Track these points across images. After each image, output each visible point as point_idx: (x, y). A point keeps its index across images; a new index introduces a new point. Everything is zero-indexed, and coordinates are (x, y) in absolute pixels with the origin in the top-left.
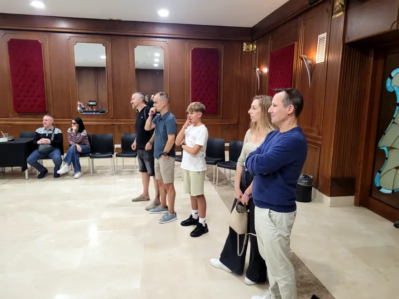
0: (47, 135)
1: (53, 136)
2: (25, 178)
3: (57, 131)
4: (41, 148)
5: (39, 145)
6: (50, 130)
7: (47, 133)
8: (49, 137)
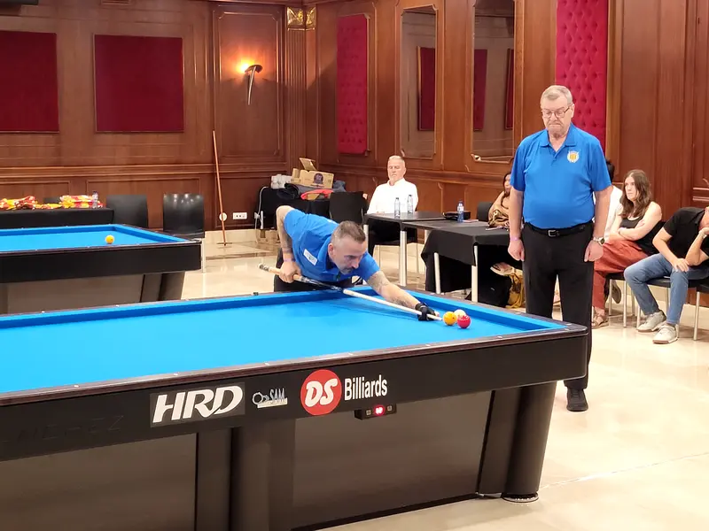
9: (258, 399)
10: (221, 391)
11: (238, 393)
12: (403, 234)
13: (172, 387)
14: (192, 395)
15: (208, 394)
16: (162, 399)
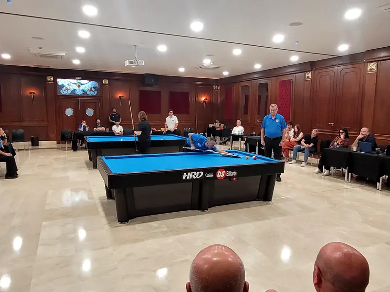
9: (207, 175)
10: (198, 173)
11: (202, 173)
12: (240, 139)
13: (187, 171)
14: (192, 173)
15: (195, 173)
16: (185, 174)
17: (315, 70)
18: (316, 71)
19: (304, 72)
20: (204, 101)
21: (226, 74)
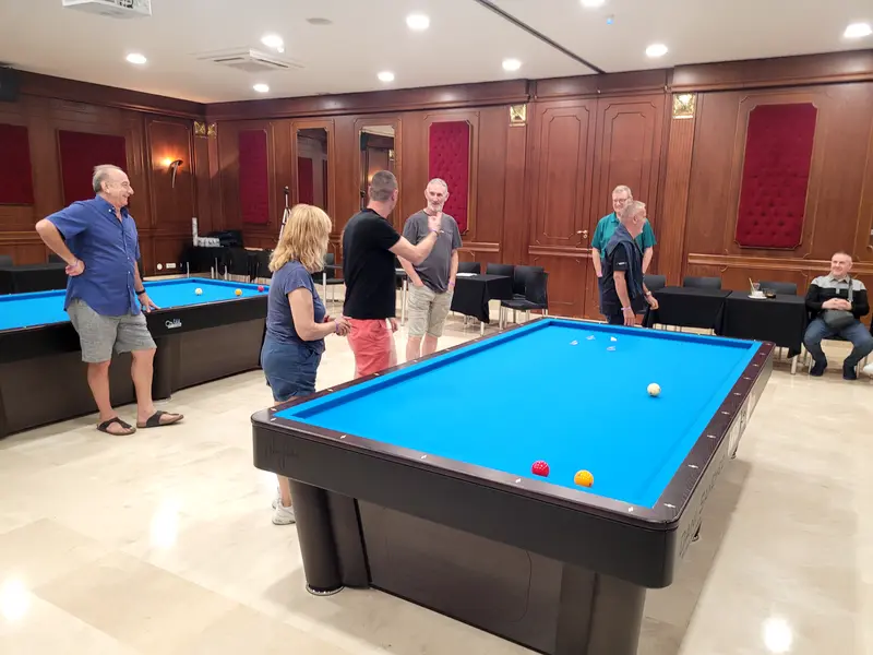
0: (838, 292)
1: (851, 295)
2: (790, 371)
3: (858, 285)
4: (830, 317)
5: (825, 310)
6: (845, 281)
7: (838, 287)
8: (843, 295)
17: (536, 102)
18: (539, 105)
19: (506, 104)
20: (171, 169)
21: (262, 89)
